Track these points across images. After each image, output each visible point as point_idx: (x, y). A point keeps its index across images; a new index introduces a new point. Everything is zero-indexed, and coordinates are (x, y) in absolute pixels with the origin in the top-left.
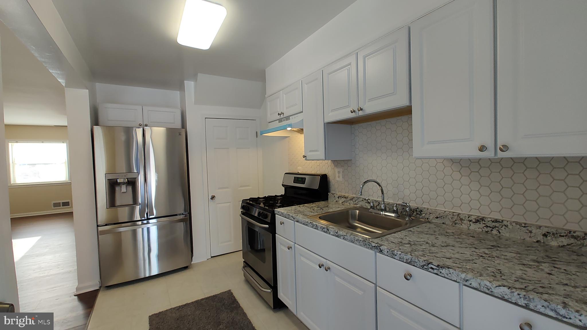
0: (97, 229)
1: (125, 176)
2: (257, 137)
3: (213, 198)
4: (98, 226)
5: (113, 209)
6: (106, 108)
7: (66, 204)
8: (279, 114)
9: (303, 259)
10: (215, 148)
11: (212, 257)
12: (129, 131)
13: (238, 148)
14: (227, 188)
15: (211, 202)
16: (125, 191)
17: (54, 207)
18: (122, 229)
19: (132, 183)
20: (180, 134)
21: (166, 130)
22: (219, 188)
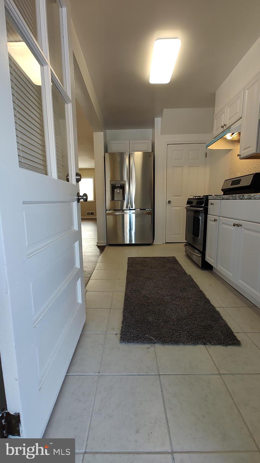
0: (106, 212)
1: (119, 182)
2: (206, 157)
3: (169, 202)
4: (106, 210)
5: (113, 201)
6: (111, 144)
7: (92, 214)
8: (222, 127)
9: (224, 226)
10: (173, 167)
11: (166, 243)
12: (122, 155)
13: (190, 167)
14: (180, 196)
15: (168, 205)
16: (119, 192)
17: (88, 215)
18: (117, 213)
19: (123, 187)
20: (150, 156)
21: (142, 153)
22: (174, 196)
